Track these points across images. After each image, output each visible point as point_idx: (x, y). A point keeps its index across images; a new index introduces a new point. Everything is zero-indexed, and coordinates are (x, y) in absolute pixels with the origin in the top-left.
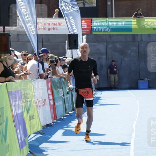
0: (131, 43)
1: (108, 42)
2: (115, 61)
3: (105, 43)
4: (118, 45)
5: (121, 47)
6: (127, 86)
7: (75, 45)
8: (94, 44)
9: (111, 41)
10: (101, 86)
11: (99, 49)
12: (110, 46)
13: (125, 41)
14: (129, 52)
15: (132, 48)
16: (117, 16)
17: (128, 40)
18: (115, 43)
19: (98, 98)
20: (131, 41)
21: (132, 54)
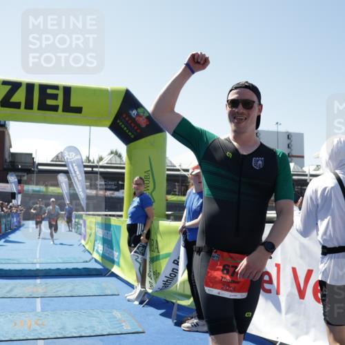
9: (32, 197)
16: (37, 184)
19: (24, 225)
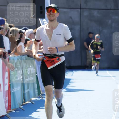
0: (112, 11)
1: (83, 9)
2: (92, 33)
3: (79, 10)
4: (96, 13)
5: (99, 15)
6: (106, 65)
7: (41, 13)
8: (65, 10)
9: (87, 8)
10: (73, 64)
11: (71, 18)
12: (86, 13)
13: (105, 8)
14: (110, 22)
15: (113, 17)
17: (109, 7)
18: (92, 10)
19: (69, 81)
20: (113, 8)
21: (113, 25)
